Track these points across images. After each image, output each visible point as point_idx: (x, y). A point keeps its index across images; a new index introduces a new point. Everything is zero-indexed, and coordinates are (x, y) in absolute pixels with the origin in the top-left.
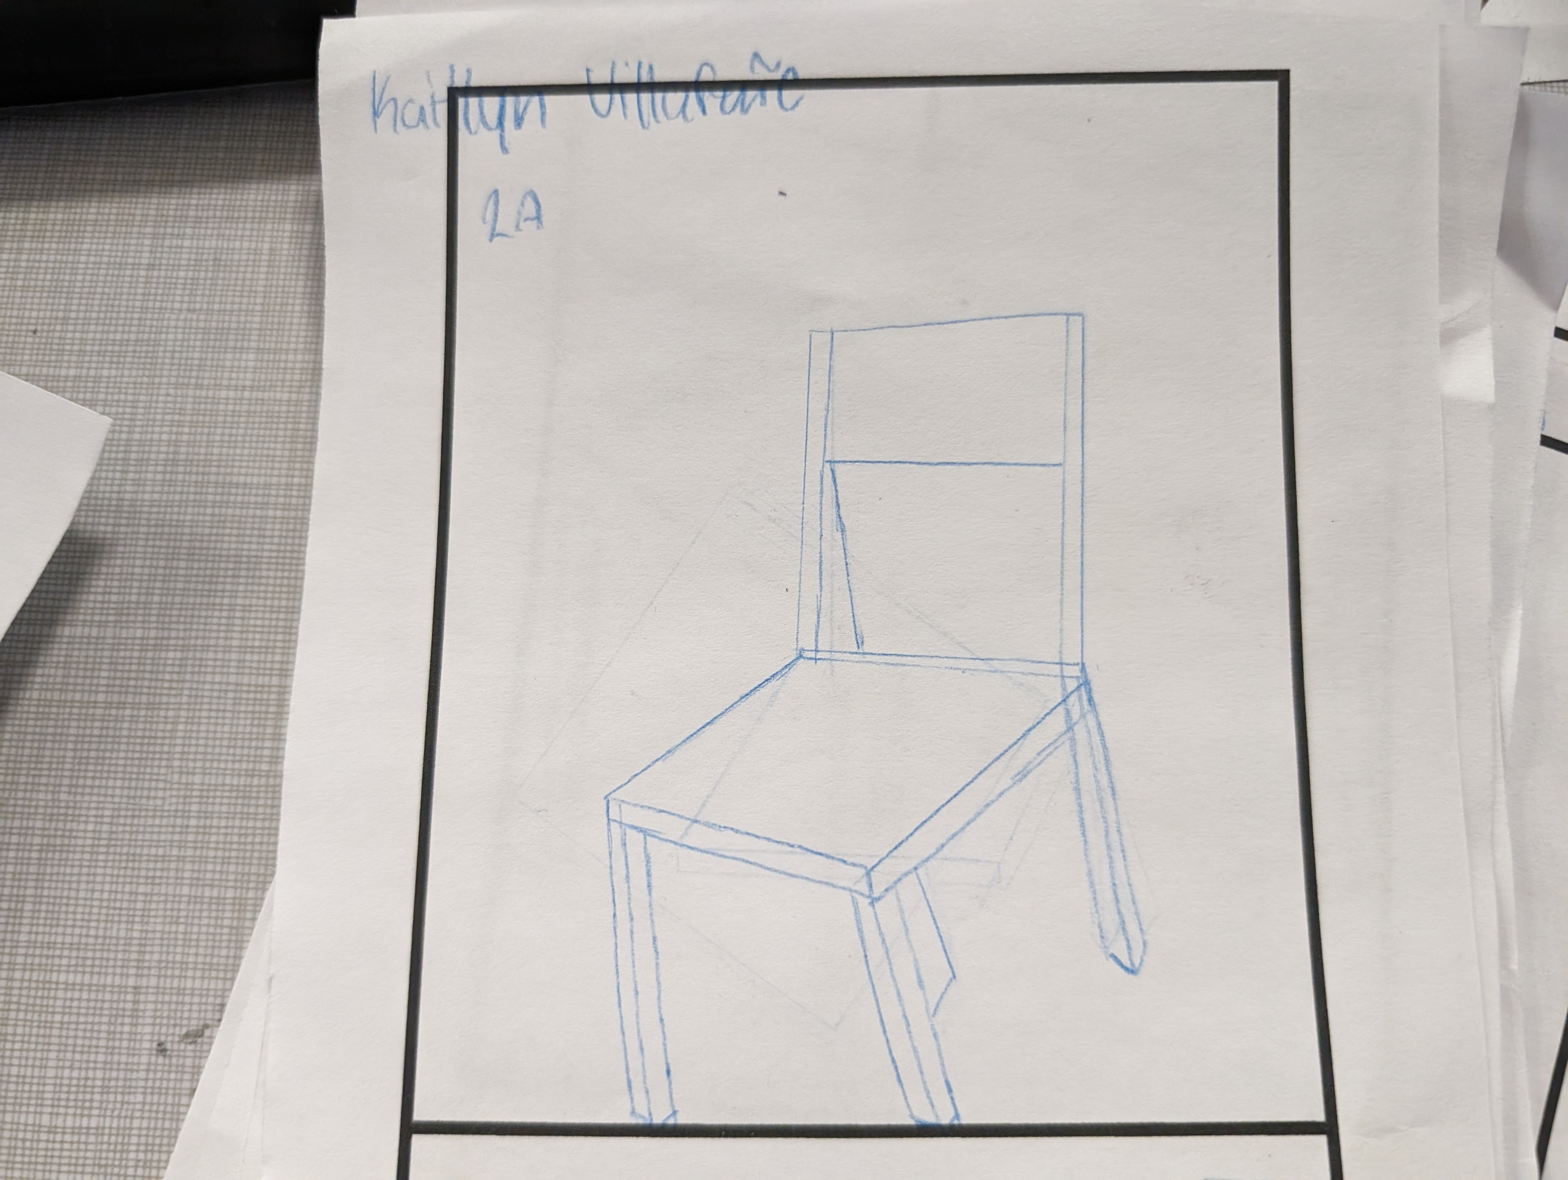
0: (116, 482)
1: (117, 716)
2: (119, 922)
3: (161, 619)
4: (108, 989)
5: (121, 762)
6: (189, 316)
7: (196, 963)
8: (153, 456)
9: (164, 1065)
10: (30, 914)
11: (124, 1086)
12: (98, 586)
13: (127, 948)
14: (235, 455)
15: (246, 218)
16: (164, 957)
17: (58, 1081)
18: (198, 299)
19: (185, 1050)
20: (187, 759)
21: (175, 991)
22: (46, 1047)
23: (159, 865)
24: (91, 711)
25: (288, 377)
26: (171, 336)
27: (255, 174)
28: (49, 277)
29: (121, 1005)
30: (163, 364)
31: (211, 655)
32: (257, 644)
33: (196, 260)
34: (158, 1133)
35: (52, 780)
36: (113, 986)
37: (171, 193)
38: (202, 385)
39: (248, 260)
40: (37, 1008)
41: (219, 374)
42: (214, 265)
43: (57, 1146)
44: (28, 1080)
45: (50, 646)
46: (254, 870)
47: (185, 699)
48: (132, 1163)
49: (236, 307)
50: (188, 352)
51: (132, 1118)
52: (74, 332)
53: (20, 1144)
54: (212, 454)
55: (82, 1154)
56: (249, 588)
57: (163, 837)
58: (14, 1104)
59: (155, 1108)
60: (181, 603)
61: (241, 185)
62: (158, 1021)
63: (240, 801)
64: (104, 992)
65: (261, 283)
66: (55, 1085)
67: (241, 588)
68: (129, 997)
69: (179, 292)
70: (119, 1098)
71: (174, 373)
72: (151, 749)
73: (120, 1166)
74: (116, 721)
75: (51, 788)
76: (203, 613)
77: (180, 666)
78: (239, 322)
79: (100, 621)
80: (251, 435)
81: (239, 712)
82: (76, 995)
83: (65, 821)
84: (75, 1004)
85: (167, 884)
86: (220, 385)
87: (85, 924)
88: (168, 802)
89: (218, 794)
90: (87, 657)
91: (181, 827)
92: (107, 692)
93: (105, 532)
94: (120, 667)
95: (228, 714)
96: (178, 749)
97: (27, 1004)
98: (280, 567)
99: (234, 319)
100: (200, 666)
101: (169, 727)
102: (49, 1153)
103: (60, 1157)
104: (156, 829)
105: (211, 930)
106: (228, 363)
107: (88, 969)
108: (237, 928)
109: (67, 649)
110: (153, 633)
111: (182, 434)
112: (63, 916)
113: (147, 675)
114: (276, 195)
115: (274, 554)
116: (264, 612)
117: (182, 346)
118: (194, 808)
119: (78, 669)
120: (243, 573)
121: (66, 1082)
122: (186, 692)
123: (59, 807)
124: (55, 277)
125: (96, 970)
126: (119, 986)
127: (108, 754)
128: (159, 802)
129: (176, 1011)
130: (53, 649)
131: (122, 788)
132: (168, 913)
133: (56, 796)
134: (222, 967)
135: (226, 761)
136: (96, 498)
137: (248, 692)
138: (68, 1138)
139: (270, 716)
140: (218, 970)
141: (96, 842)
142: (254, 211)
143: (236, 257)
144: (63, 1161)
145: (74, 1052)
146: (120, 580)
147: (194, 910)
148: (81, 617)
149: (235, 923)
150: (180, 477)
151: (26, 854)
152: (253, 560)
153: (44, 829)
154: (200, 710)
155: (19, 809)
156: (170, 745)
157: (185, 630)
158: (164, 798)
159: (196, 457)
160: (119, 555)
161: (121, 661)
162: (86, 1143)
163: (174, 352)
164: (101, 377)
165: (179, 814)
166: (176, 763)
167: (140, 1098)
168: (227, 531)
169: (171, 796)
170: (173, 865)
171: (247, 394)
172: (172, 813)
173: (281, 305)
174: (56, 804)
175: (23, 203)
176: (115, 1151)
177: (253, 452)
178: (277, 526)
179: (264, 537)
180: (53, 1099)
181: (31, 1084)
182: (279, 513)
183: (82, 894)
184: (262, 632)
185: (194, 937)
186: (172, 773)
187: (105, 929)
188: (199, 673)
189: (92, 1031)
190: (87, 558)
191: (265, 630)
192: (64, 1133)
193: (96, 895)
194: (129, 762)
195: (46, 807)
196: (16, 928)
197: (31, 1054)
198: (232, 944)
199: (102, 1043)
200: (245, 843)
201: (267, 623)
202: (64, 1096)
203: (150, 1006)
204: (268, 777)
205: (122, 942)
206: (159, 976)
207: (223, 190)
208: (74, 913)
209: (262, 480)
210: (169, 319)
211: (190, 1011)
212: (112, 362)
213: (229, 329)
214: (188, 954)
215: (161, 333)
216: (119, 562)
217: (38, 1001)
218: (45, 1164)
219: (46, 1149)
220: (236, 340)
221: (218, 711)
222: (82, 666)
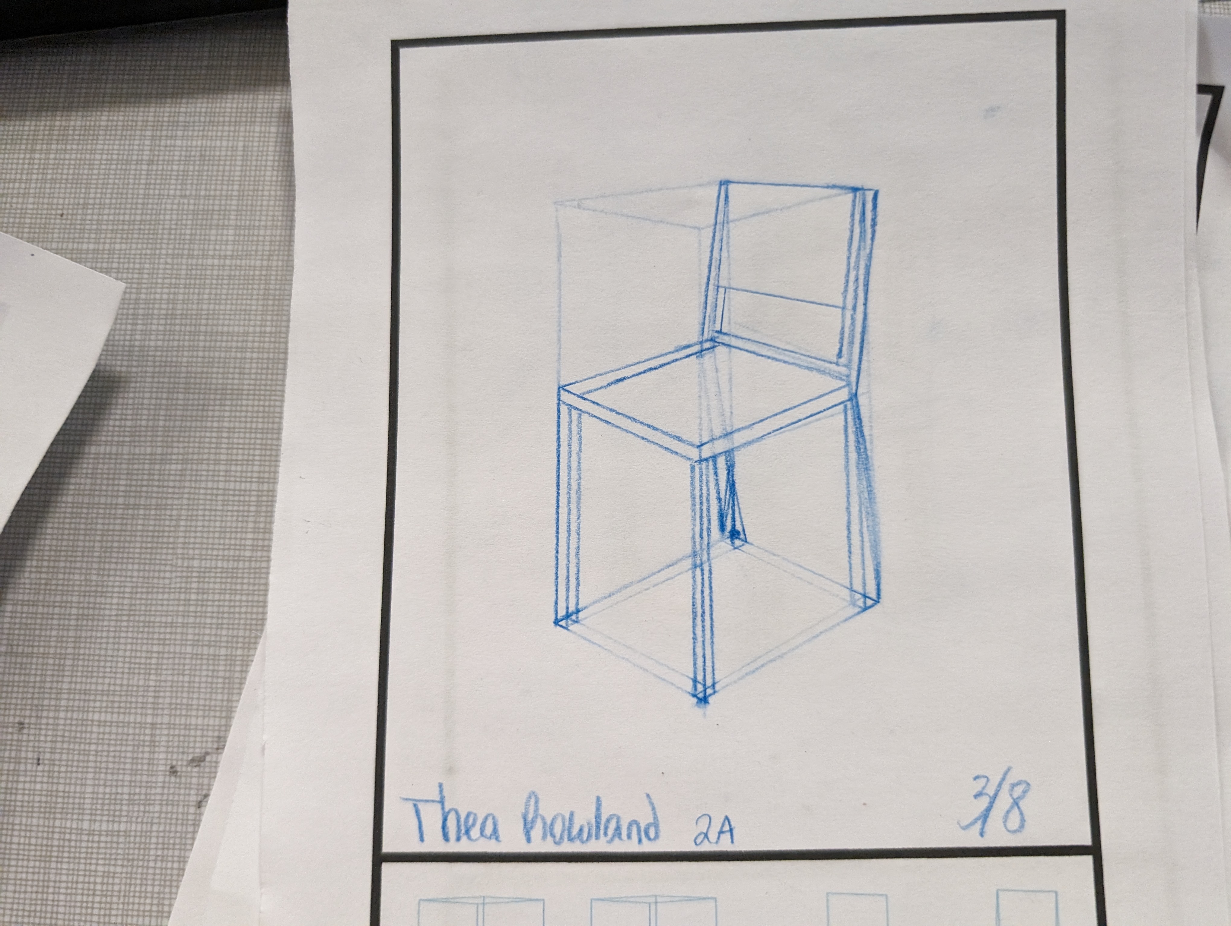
0: (129, 332)
1: (133, 515)
2: (139, 674)
3: (166, 439)
4: (132, 725)
5: (137, 550)
6: (181, 201)
7: (198, 705)
8: (156, 312)
9: (176, 783)
10: (70, 668)
11: (145, 800)
12: (116, 414)
13: (146, 694)
14: (220, 310)
15: (224, 122)
16: (174, 701)
17: (95, 796)
18: (189, 187)
19: (191, 772)
20: (188, 548)
21: (182, 727)
22: (85, 770)
23: (168, 630)
24: (113, 511)
25: (260, 248)
26: (168, 217)
27: (231, 87)
28: (71, 171)
29: (142, 738)
30: (162, 239)
31: (204, 467)
32: (240, 457)
33: (186, 156)
34: (172, 835)
35: (85, 565)
36: (135, 723)
37: (165, 103)
38: (193, 255)
39: (226, 156)
40: (78, 740)
41: (206, 247)
42: (200, 160)
43: (95, 845)
44: (71, 795)
45: (80, 461)
46: (241, 633)
47: (185, 502)
48: (153, 858)
49: (218, 193)
50: (181, 229)
51: (152, 823)
52: (93, 214)
53: (67, 843)
54: (202, 310)
55: (114, 851)
56: (233, 414)
57: (171, 608)
58: (61, 813)
59: (169, 816)
60: (181, 427)
61: (219, 96)
62: (170, 749)
63: (229, 580)
64: (128, 727)
65: (238, 173)
66: (92, 798)
67: (227, 414)
68: (148, 731)
69: (173, 182)
70: (142, 808)
71: (171, 246)
72: (160, 540)
73: (143, 860)
74: (132, 519)
75: (84, 571)
76: (198, 434)
77: (181, 475)
78: (220, 205)
79: (118, 442)
80: (232, 294)
81: (227, 511)
82: (107, 730)
83: (95, 597)
84: (106, 736)
85: (175, 645)
86: (207, 255)
87: (113, 675)
88: (174, 580)
89: (213, 575)
90: (109, 469)
91: (185, 600)
92: (125, 497)
93: (121, 372)
94: (135, 477)
95: (218, 513)
96: (181, 540)
97: (70, 737)
98: (257, 397)
99: (217, 202)
100: (196, 475)
101: (173, 523)
102: (90, 850)
103: (98, 853)
104: (165, 602)
105: (209, 680)
106: (213, 238)
107: (116, 710)
108: (229, 678)
109: (93, 463)
110: (159, 451)
111: (179, 293)
112: (95, 669)
113: (156, 483)
114: (248, 103)
115: (252, 387)
116: (245, 433)
117: (176, 225)
118: (194, 585)
119: (102, 479)
120: (228, 402)
121: (100, 796)
122: (186, 496)
123: (91, 586)
124: (77, 171)
125: (122, 710)
126: (140, 723)
127: (127, 545)
128: (167, 581)
129: (184, 742)
130: (83, 463)
131: (139, 571)
132: (176, 667)
133: (88, 577)
134: (218, 709)
135: (218, 549)
136: (113, 345)
137: (234, 495)
138: (103, 839)
139: (251, 514)
140: (215, 711)
141: (120, 612)
142: (230, 117)
143: (217, 153)
144: (100, 856)
145: (106, 773)
146: (133, 409)
147: (196, 665)
148: (104, 439)
149: (227, 674)
150: (178, 328)
151: (66, 622)
152: (236, 392)
153: (79, 603)
154: (197, 510)
155: (60, 588)
156: (174, 537)
157: (184, 447)
158: (171, 578)
159: (189, 312)
160: (132, 390)
161: (135, 472)
162: (118, 843)
163: (171, 229)
164: (114, 249)
165: (183, 590)
166: (180, 551)
167: (157, 808)
168: (215, 370)
169: (176, 577)
170: (179, 630)
171: (228, 262)
172: (178, 590)
173: (253, 190)
174: (88, 583)
175: (49, 113)
176: (139, 849)
177: (234, 307)
178: (254, 365)
179: (244, 374)
180: (91, 809)
181: (74, 798)
182: (255, 355)
183: (110, 653)
184: (243, 449)
185: (196, 685)
186: (177, 559)
187: (128, 679)
188: (196, 481)
189: (120, 757)
190: (107, 392)
191: (246, 446)
192: (100, 835)
193: (121, 653)
194: (143, 551)
195: (80, 585)
196: (60, 679)
197: (74, 775)
198: (226, 691)
199: (128, 766)
200: (234, 613)
201: (247, 441)
202: (99, 807)
203: (164, 738)
204: (250, 561)
205: (141, 689)
206: (170, 715)
207: (205, 100)
208: (104, 667)
209: (241, 329)
210: (166, 203)
211: (195, 742)
212: (122, 238)
213: (213, 210)
214: (192, 698)
215: (160, 214)
216: (131, 395)
217: (78, 735)
218: (86, 858)
219: (87, 848)
220: (219, 220)
221: (210, 510)
222: (105, 476)
